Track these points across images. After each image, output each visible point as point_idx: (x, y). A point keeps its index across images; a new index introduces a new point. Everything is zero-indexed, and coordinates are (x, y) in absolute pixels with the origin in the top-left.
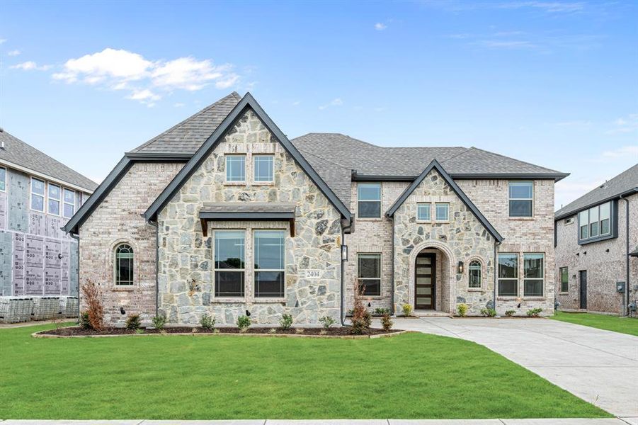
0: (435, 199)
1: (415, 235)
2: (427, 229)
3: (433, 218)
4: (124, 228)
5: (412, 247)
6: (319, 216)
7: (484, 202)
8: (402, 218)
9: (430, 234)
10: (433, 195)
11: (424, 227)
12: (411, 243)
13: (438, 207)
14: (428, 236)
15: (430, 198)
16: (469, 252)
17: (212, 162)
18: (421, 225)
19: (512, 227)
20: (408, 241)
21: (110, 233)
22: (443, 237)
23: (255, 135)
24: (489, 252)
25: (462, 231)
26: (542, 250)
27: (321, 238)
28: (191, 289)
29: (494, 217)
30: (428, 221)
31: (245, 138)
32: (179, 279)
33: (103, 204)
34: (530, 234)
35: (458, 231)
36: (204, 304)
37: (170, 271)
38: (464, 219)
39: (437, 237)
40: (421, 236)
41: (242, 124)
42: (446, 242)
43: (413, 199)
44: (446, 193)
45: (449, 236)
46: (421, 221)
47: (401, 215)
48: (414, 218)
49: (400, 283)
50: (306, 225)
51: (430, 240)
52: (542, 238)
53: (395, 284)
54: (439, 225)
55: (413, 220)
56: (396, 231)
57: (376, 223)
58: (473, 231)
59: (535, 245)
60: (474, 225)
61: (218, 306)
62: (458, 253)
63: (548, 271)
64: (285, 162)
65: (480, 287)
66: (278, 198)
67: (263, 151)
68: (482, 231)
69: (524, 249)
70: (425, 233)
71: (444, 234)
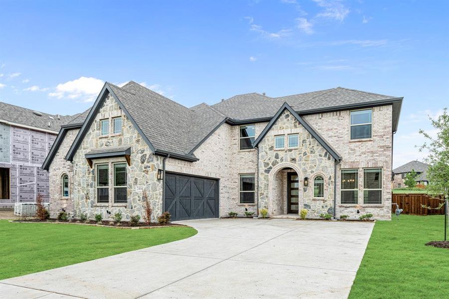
0: (288, 131)
1: (273, 159)
2: (281, 154)
3: (287, 146)
4: (65, 166)
5: (271, 168)
6: (142, 152)
7: (329, 130)
8: (264, 148)
9: (284, 158)
10: (286, 129)
11: (280, 153)
12: (270, 165)
13: (291, 137)
14: (282, 160)
15: (284, 131)
16: (313, 170)
17: (94, 125)
18: (276, 152)
19: (353, 148)
20: (268, 164)
21: (60, 169)
22: (294, 160)
23: (112, 106)
24: (329, 169)
25: (308, 154)
26: (380, 165)
27: (143, 165)
28: (86, 198)
29: (337, 141)
30: (282, 149)
31: (108, 109)
32: (82, 193)
33: (57, 154)
34: (368, 152)
35: (305, 154)
36: (91, 207)
37: (78, 188)
38: (310, 145)
39: (289, 160)
40: (277, 160)
41: (107, 101)
42: (295, 163)
43: (272, 133)
44: (295, 126)
45: (297, 159)
46: (277, 149)
47: (263, 146)
48: (272, 147)
49: (262, 194)
50: (136, 158)
51: (284, 162)
52: (380, 155)
53: (259, 194)
54: (291, 150)
55: (271, 148)
56: (260, 157)
57: (251, 153)
58: (317, 154)
59: (374, 162)
60: (318, 148)
61: (97, 208)
62: (305, 171)
63: (385, 183)
64: (126, 121)
65: (323, 196)
66: (123, 142)
67: (116, 116)
68: (324, 153)
69: (363, 165)
70: (280, 157)
71: (294, 157)
